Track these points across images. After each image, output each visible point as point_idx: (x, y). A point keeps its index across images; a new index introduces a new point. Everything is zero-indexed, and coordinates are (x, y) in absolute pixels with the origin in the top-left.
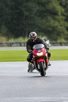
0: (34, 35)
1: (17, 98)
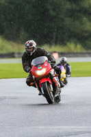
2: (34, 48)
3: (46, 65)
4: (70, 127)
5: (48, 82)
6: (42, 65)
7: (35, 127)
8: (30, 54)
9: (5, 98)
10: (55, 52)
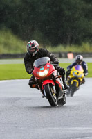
0: (33, 45)
1: (55, 128)
2: (36, 48)
3: (48, 66)
4: (85, 128)
5: (50, 84)
6: (44, 66)
7: (49, 128)
8: (32, 55)
9: (20, 98)
10: (70, 52)
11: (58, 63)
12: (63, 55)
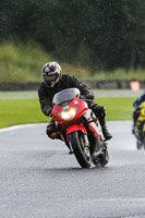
3: (76, 102)
6: (70, 102)
8: (50, 84)
9: (55, 153)
10: (134, 80)
11: (92, 98)
12: (124, 84)
